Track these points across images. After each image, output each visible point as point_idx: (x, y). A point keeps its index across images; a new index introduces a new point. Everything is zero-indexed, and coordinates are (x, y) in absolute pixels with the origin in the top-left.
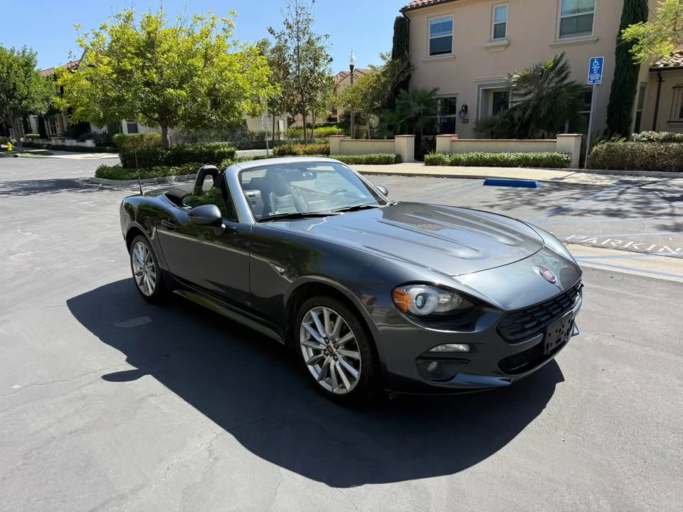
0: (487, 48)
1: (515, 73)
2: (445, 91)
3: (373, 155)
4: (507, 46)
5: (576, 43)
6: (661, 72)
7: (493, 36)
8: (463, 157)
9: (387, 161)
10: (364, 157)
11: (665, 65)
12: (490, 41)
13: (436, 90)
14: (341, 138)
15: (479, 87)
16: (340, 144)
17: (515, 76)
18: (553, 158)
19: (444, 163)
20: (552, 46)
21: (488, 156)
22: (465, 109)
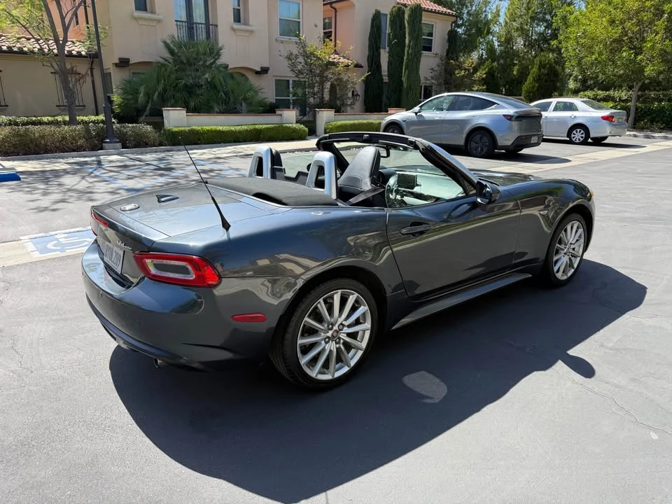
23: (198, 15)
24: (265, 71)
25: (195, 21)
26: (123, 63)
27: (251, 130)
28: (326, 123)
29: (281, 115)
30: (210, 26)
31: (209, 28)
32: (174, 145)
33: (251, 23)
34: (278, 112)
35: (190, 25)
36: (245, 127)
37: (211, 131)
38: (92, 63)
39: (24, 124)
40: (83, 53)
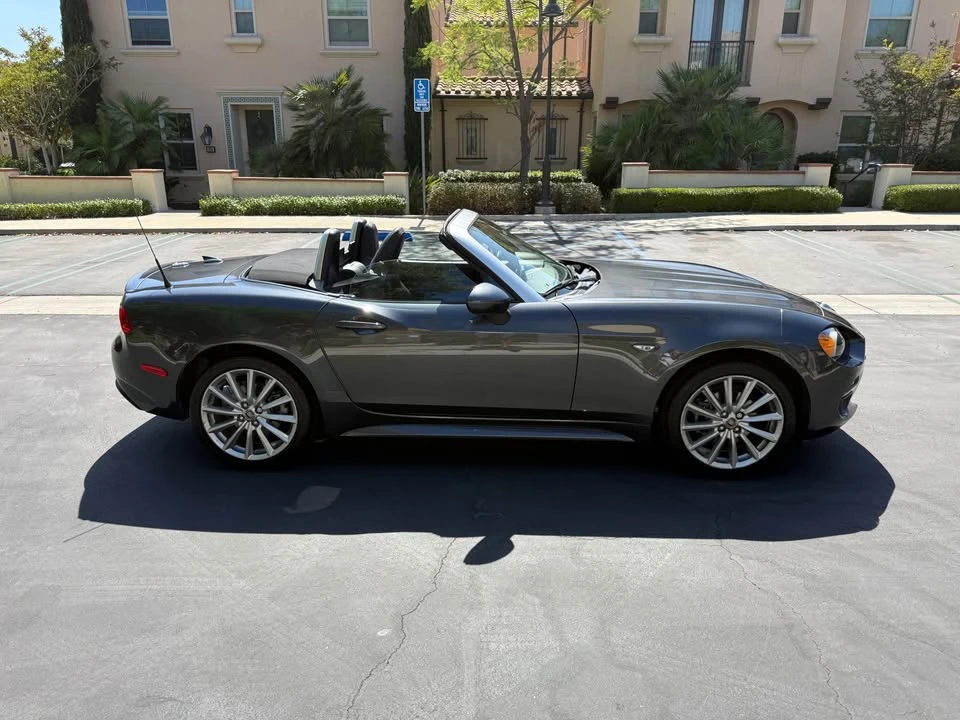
0: (231, 46)
1: (301, 87)
2: (177, 104)
3: (97, 202)
4: (260, 46)
5: (350, 54)
6: (445, 100)
7: (235, 30)
8: (264, 202)
9: (131, 212)
10: (79, 204)
11: (458, 92)
12: (233, 36)
13: (160, 100)
14: (9, 174)
15: (226, 100)
16: (10, 184)
17: (301, 92)
18: (389, 203)
19: (233, 212)
20: (322, 54)
21: (301, 201)
22: (208, 131)
23: (731, 30)
24: (823, 104)
25: (723, 39)
26: (611, 104)
27: (737, 195)
28: (890, 187)
29: (804, 173)
30: (744, 43)
31: (744, 46)
32: (617, 211)
33: (811, 32)
34: (802, 169)
35: (716, 44)
36: (731, 190)
37: (675, 195)
38: (582, 105)
39: (471, 181)
40: (574, 94)
